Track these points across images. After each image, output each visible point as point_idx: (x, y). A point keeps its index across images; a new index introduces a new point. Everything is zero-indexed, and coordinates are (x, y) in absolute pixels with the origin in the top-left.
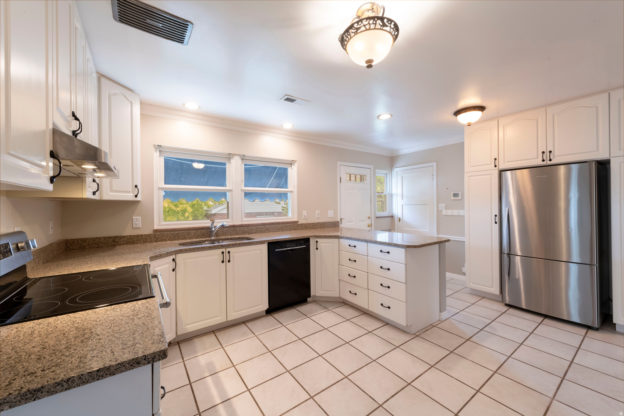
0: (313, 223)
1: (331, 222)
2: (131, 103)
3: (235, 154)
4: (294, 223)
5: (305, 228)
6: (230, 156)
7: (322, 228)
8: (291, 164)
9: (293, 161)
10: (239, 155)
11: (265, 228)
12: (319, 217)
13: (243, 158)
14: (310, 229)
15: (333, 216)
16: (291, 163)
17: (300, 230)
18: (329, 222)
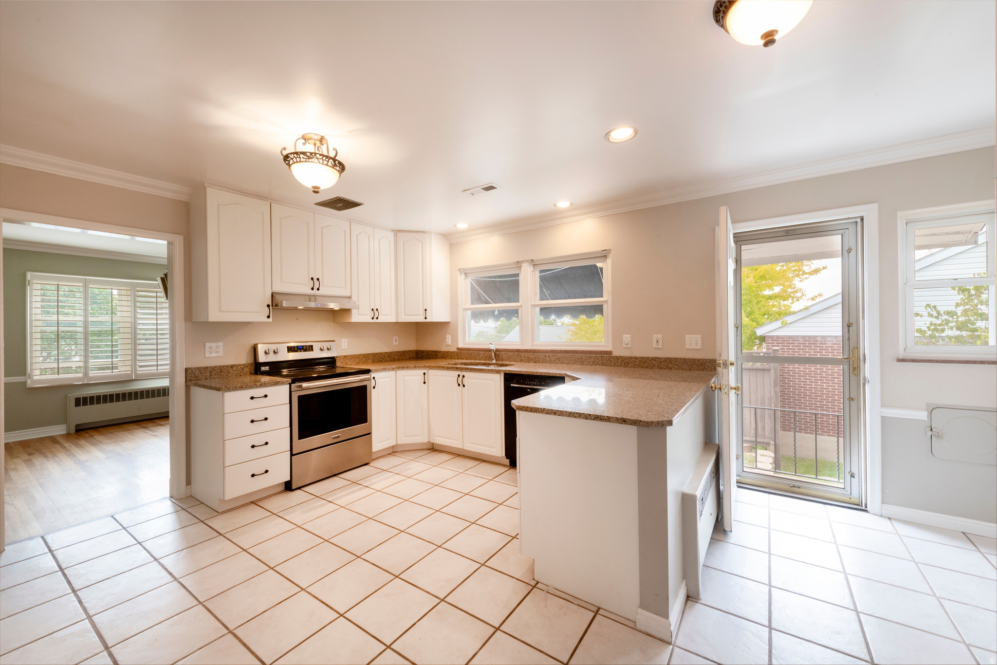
0: (643, 358)
1: (689, 359)
2: (422, 242)
3: (523, 261)
4: (603, 354)
5: (623, 364)
6: (519, 264)
7: (665, 369)
8: (606, 256)
9: (606, 251)
10: (527, 261)
11: (556, 358)
12: (660, 347)
13: (534, 263)
14: (635, 366)
15: (699, 347)
16: (604, 255)
17: (614, 366)
18: (685, 359)
